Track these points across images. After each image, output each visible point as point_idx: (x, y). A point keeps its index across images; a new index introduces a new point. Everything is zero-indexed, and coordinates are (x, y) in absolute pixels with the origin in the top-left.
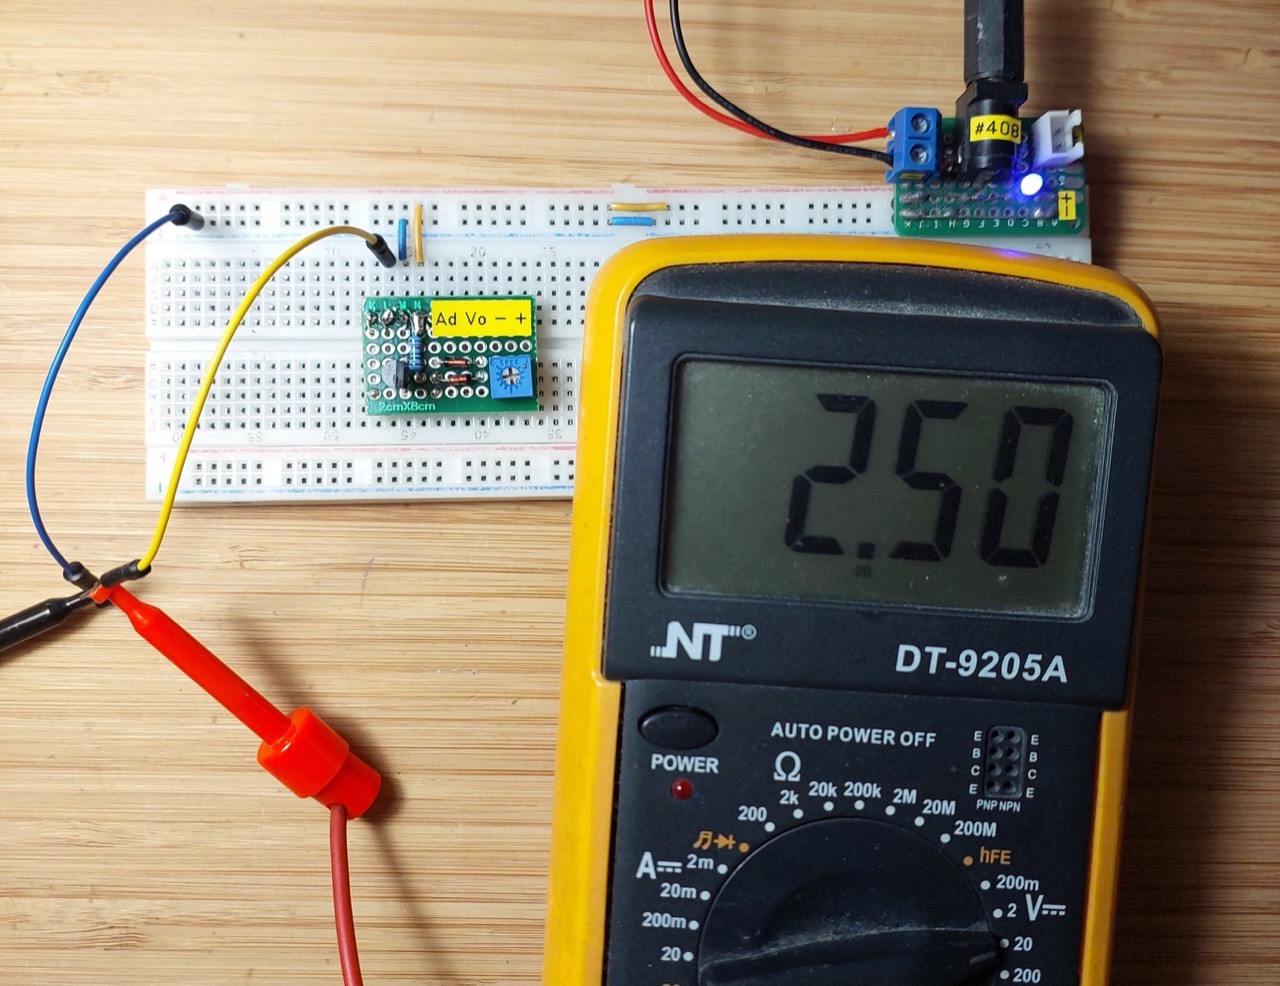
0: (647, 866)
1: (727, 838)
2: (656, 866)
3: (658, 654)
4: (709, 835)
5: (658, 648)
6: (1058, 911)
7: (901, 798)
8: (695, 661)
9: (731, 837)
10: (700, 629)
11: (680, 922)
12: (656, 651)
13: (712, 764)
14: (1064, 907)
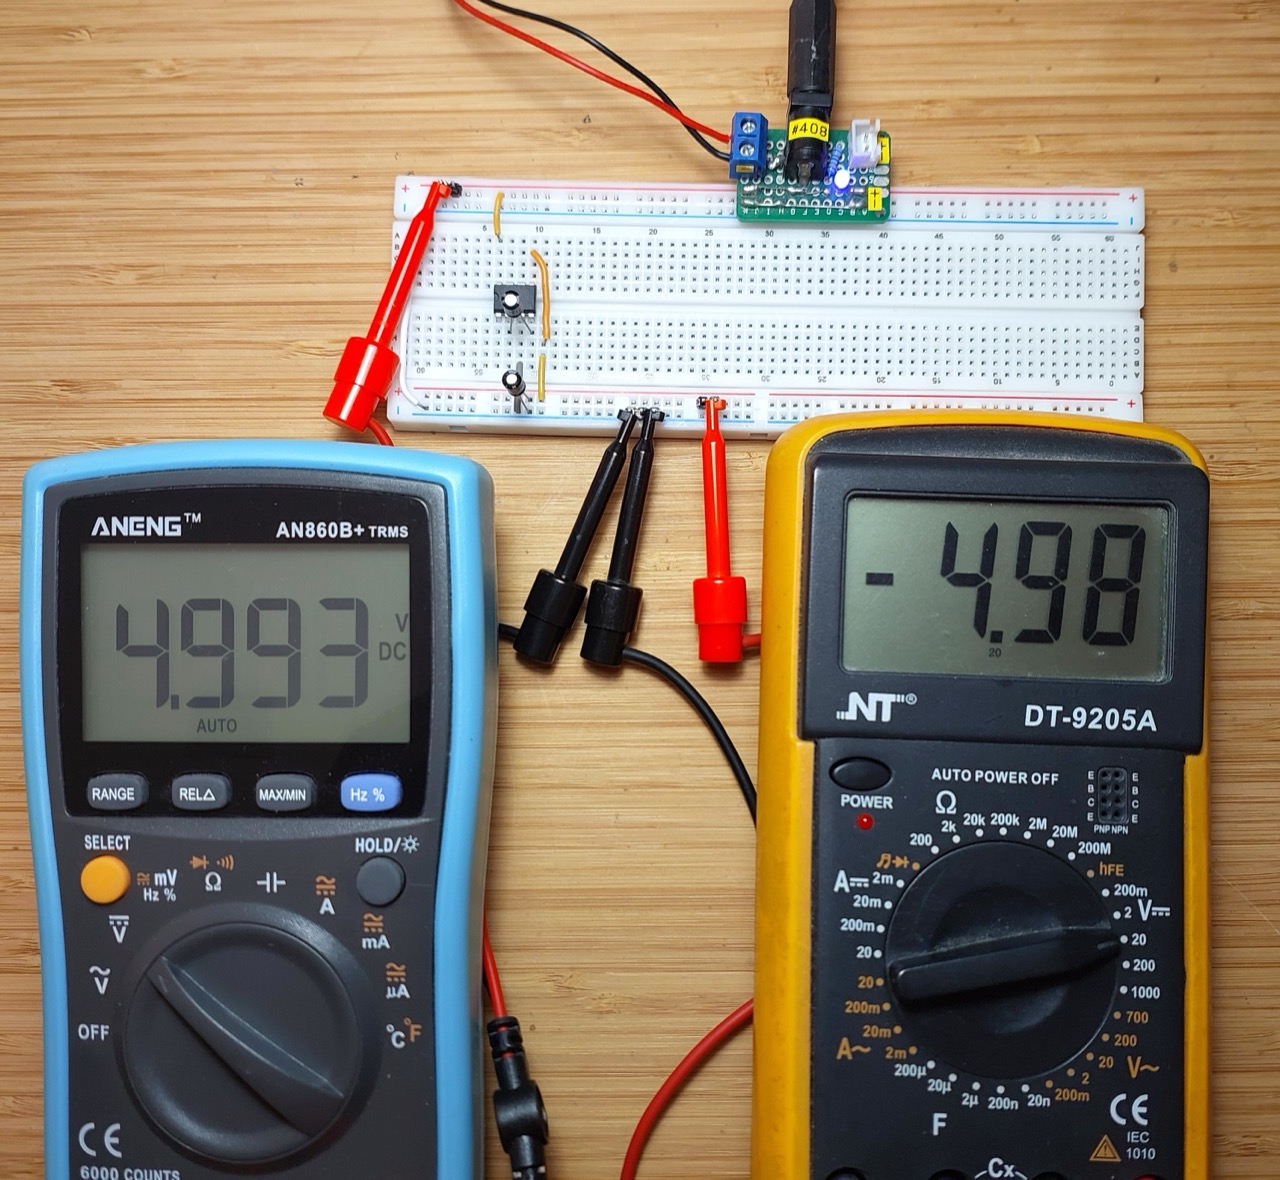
0: (842, 882)
1: (903, 858)
2: (849, 882)
3: (842, 718)
4: (889, 857)
5: (843, 713)
6: (1164, 912)
7: (1035, 825)
8: (871, 722)
9: (905, 858)
10: (873, 697)
11: (870, 926)
12: (840, 715)
13: (888, 802)
14: (1168, 909)
